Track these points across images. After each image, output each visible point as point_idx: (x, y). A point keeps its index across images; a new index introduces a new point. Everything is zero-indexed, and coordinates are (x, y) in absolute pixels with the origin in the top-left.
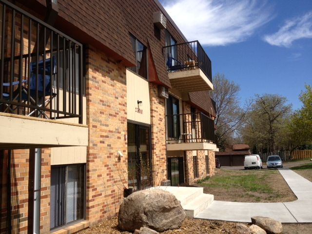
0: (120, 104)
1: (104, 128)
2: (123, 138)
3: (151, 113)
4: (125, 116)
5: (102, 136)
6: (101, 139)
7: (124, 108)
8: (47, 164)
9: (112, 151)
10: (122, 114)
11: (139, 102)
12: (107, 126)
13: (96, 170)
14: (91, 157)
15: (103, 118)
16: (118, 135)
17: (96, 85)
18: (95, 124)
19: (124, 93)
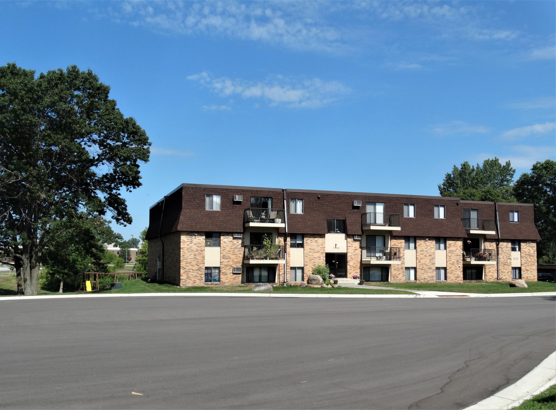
0: (320, 248)
1: (311, 257)
2: (322, 260)
3: (347, 247)
4: (324, 251)
5: (310, 259)
6: (310, 260)
7: (323, 249)
8: (289, 266)
9: (315, 264)
10: (322, 251)
11: (336, 245)
12: (313, 256)
13: (307, 269)
14: (305, 265)
15: (311, 254)
16: (320, 258)
17: (308, 244)
18: (306, 256)
19: (323, 244)
